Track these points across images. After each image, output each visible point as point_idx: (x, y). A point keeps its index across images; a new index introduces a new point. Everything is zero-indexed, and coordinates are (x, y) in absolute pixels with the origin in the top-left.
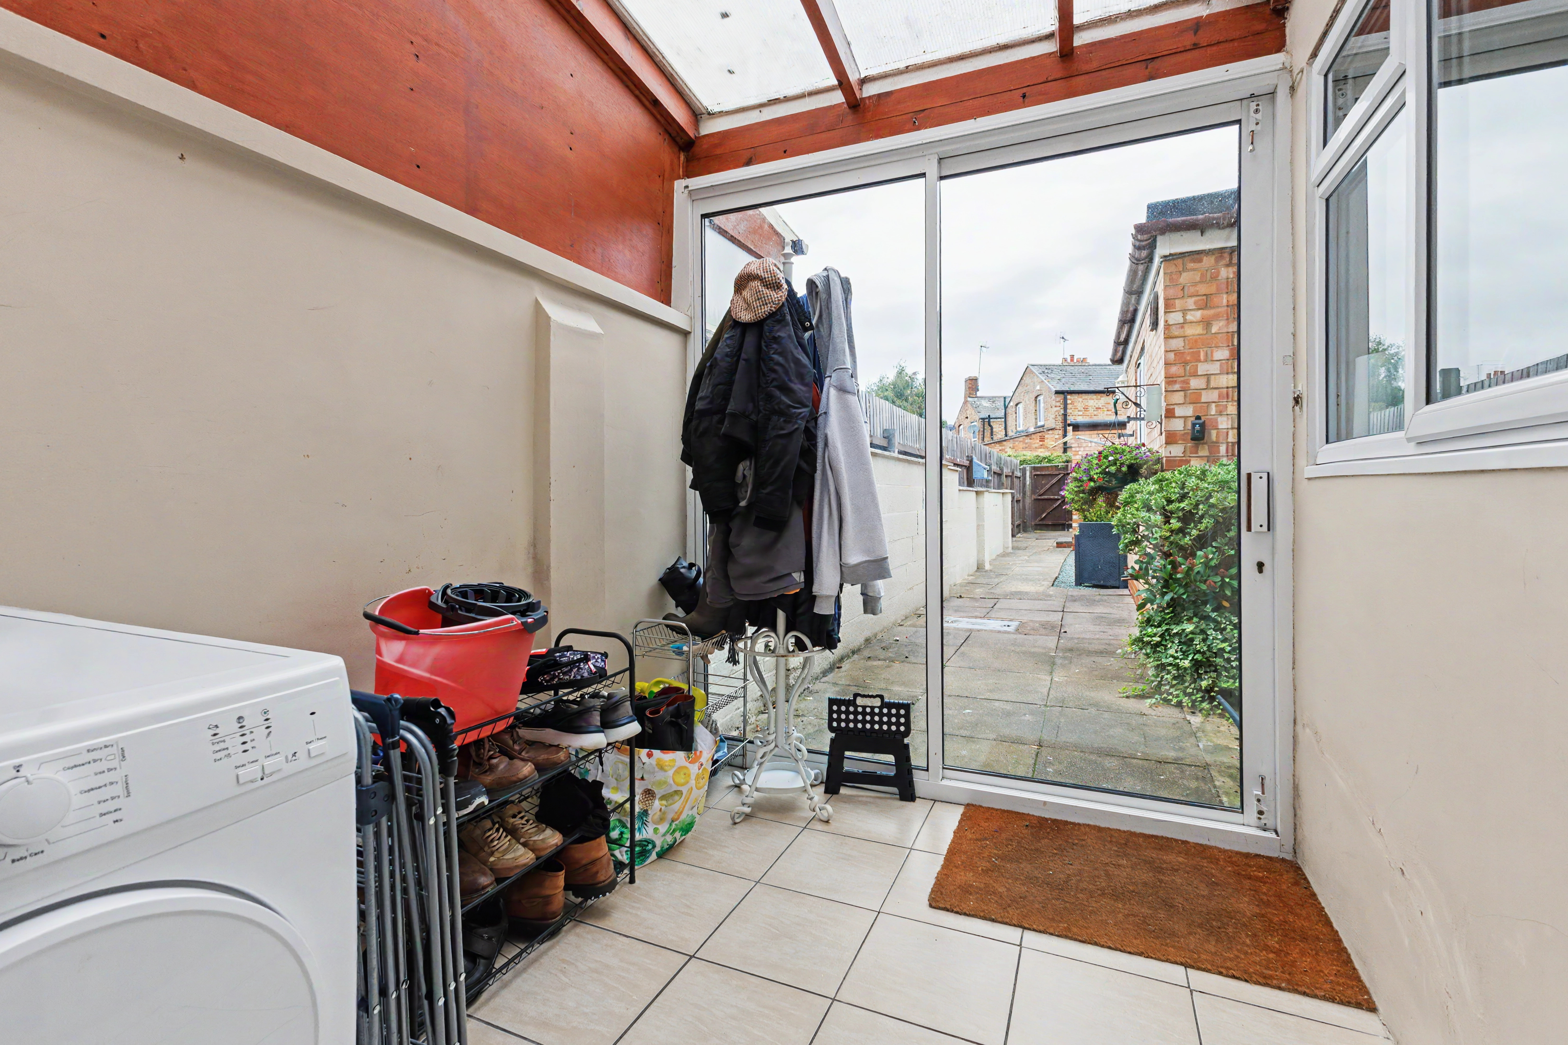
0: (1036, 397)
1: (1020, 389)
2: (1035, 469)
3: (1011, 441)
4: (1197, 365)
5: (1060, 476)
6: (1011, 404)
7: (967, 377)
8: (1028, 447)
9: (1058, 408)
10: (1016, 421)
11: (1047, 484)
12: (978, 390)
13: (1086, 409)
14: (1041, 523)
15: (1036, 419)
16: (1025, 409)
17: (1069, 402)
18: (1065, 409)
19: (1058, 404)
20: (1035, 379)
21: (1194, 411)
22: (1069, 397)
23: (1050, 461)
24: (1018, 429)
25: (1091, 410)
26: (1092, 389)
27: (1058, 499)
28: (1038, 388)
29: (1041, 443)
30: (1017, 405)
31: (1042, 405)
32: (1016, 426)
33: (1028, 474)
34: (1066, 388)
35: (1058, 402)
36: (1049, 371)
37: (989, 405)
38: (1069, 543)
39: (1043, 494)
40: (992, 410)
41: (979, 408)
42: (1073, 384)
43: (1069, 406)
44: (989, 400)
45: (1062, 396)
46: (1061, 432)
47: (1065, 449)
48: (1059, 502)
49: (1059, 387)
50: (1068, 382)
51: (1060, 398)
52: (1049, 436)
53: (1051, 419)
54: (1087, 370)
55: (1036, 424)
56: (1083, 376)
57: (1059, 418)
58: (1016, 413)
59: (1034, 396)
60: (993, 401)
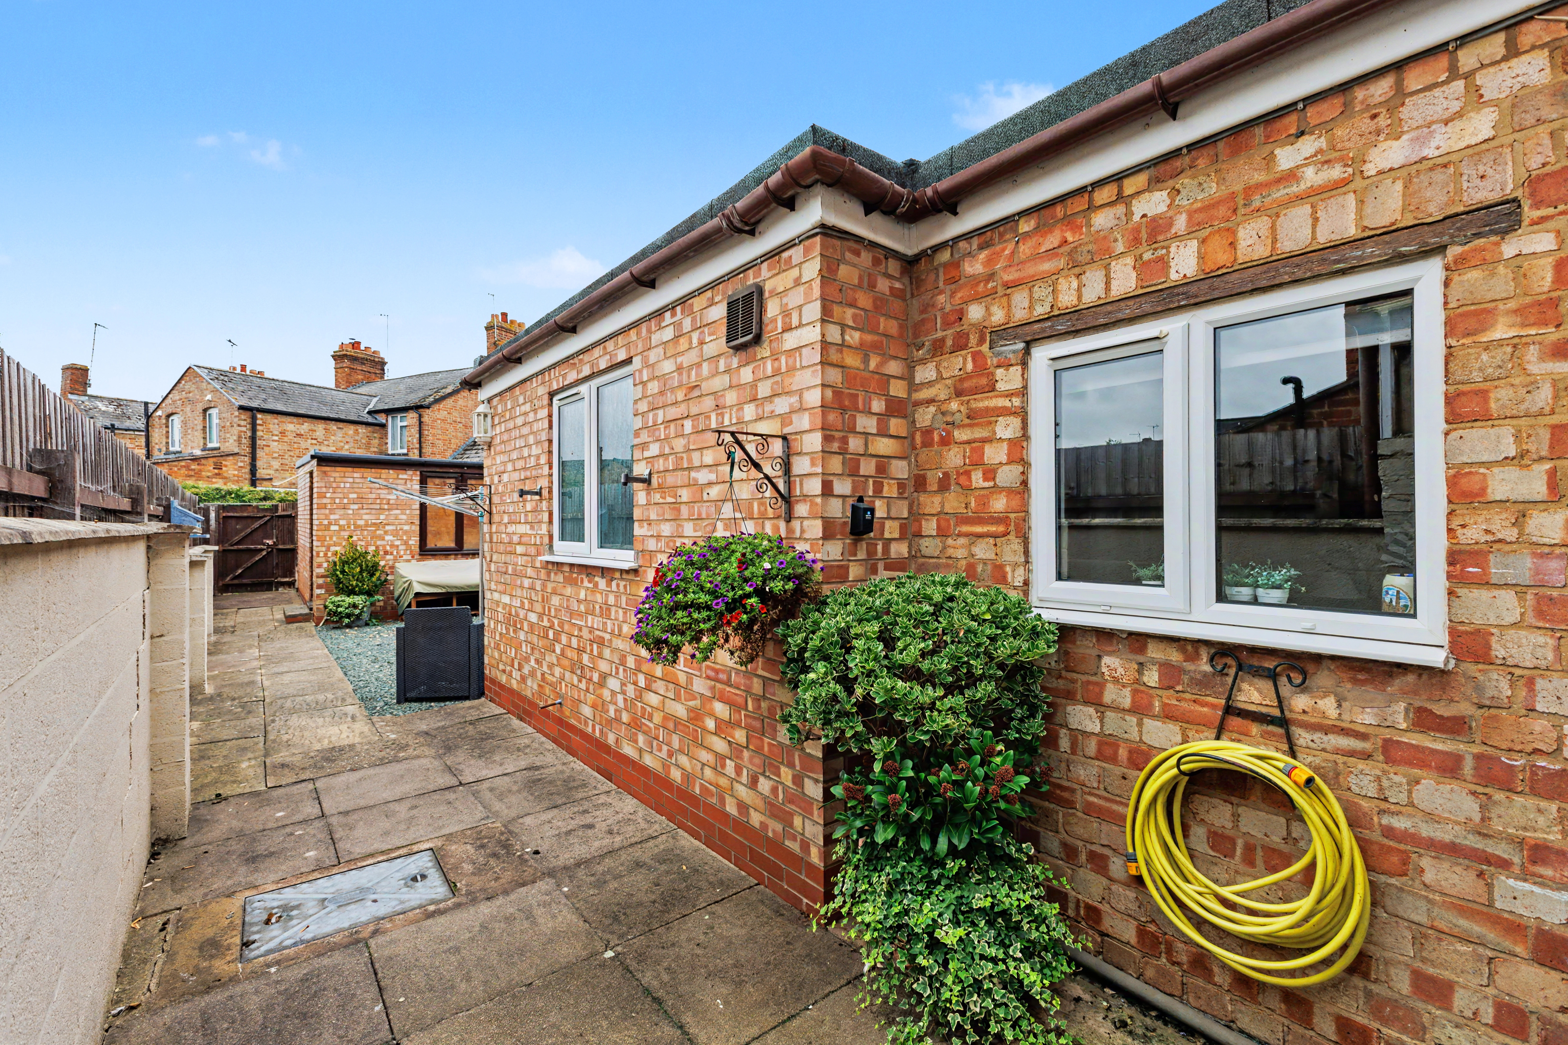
0: (205, 410)
1: (175, 396)
2: (224, 507)
4: (855, 416)
5: (263, 520)
6: (159, 413)
7: (66, 363)
8: (198, 475)
9: (244, 429)
10: (167, 437)
11: (241, 531)
12: (89, 385)
13: (283, 433)
14: (236, 582)
15: (205, 438)
16: (184, 423)
17: (259, 422)
18: (254, 430)
19: (243, 423)
20: (203, 386)
21: (854, 489)
22: (259, 416)
23: (238, 497)
24: (171, 449)
25: (290, 436)
26: (290, 410)
27: (262, 550)
28: (209, 397)
29: (217, 472)
30: (169, 416)
31: (215, 421)
32: (167, 443)
33: (213, 515)
34: (254, 404)
35: (243, 422)
36: (226, 379)
37: (111, 409)
38: (306, 614)
39: (238, 543)
40: (117, 417)
41: (91, 413)
42: (265, 400)
43: (259, 427)
44: (111, 401)
45: (249, 414)
46: (247, 460)
47: (253, 483)
48: (264, 553)
49: (244, 402)
50: (256, 397)
51: (245, 416)
52: (228, 462)
53: (231, 441)
54: (282, 388)
55: (205, 444)
56: (277, 392)
57: (244, 441)
58: (167, 427)
59: (200, 407)
60: (118, 403)
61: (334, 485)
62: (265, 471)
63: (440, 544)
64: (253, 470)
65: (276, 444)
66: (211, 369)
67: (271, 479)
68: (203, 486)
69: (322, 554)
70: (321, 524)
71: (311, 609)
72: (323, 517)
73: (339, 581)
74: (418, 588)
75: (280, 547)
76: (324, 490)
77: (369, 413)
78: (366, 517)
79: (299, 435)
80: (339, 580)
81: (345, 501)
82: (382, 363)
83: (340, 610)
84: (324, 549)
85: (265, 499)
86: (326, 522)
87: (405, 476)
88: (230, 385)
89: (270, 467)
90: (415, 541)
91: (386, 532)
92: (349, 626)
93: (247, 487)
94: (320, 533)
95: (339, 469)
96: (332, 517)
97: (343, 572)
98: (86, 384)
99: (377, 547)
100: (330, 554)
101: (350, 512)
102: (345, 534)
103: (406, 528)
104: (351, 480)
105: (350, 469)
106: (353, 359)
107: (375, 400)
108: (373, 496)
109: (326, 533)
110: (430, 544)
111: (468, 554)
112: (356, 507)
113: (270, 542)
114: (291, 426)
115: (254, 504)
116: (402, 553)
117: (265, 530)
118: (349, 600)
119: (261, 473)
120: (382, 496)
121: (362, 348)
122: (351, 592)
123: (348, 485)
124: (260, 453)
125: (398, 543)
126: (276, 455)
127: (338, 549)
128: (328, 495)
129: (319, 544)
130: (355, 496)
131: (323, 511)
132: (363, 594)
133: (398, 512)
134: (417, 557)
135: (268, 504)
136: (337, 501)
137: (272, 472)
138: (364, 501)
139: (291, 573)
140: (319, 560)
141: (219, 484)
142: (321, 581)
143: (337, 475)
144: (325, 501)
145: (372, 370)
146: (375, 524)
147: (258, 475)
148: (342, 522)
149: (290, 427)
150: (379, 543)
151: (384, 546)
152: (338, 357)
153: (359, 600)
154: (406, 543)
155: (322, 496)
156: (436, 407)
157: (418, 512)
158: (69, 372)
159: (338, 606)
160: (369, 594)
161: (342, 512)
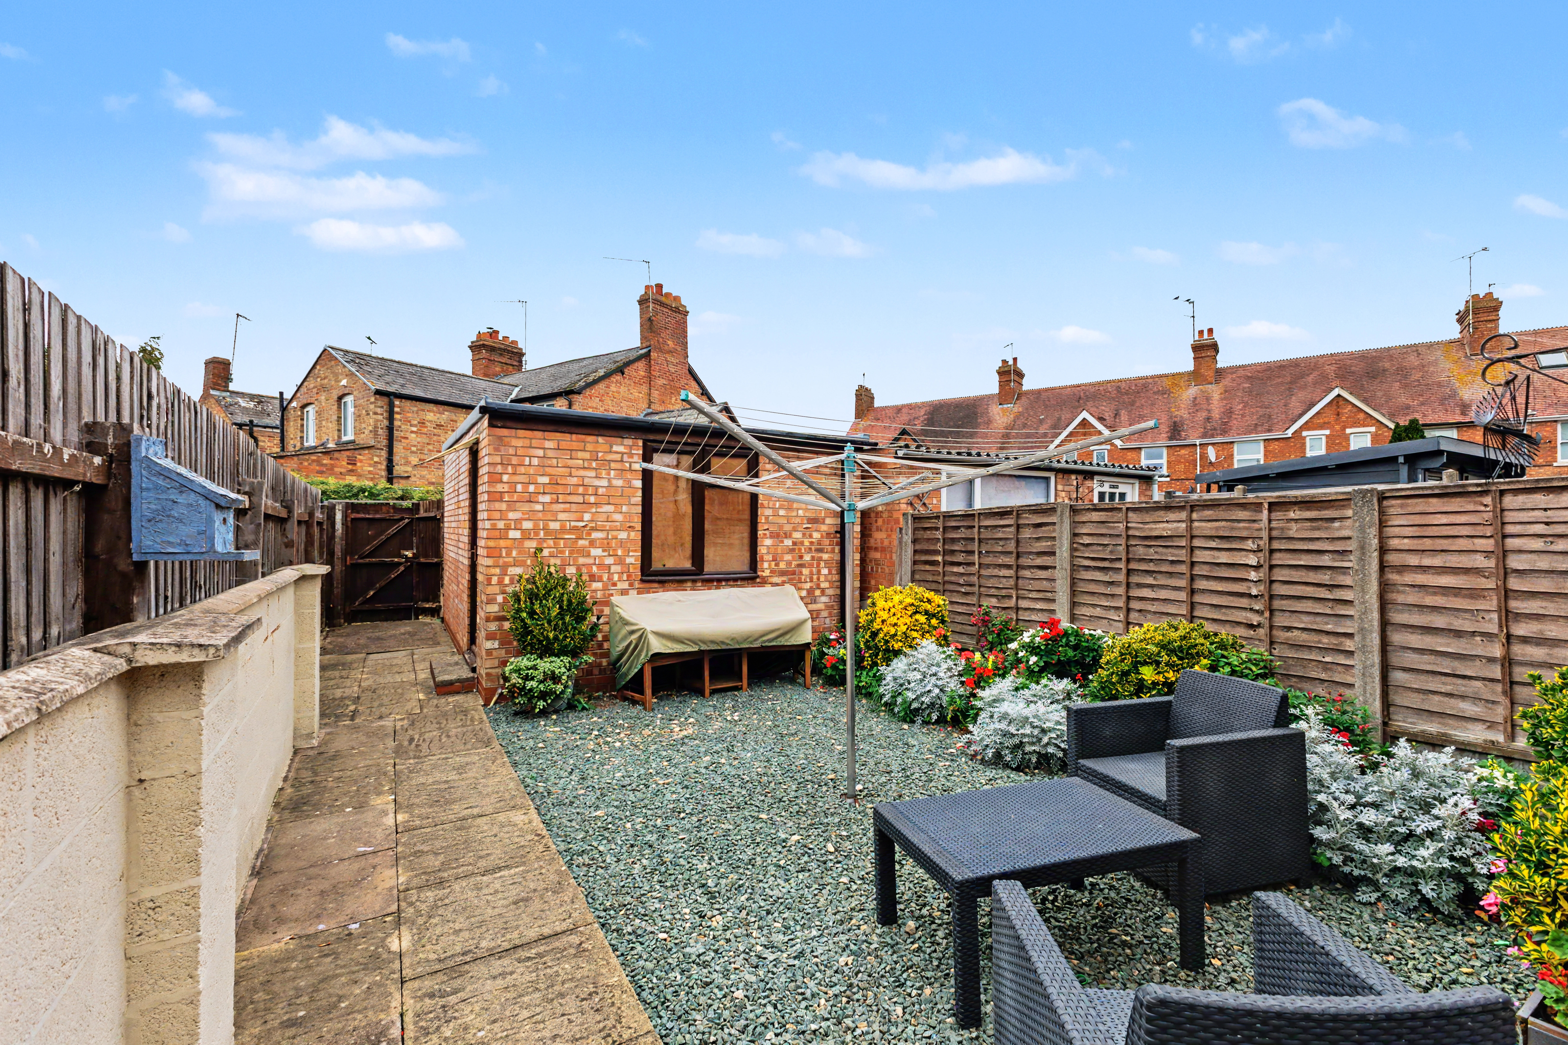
0: (340, 398)
1: (311, 383)
2: (354, 507)
3: (295, 458)
5: (402, 524)
6: (294, 404)
7: (210, 356)
8: (329, 471)
9: (380, 417)
10: (302, 431)
11: (375, 537)
12: (231, 380)
13: (422, 423)
14: (367, 607)
15: (339, 430)
16: (319, 413)
17: (396, 409)
18: (391, 419)
19: (379, 410)
20: (339, 369)
22: (397, 403)
23: (372, 495)
24: (306, 444)
25: (430, 427)
26: (430, 397)
27: (399, 564)
28: (344, 382)
29: (350, 467)
30: (303, 407)
31: (351, 410)
32: (302, 437)
33: (339, 516)
34: (390, 389)
35: (379, 408)
36: (362, 362)
37: (252, 405)
38: (467, 679)
39: (371, 555)
40: (256, 413)
41: (232, 409)
42: (403, 386)
43: (397, 416)
44: (252, 397)
45: (386, 399)
46: (384, 453)
47: (390, 480)
48: (402, 568)
49: (381, 386)
50: (394, 382)
51: (383, 401)
52: (363, 457)
53: (367, 432)
54: (420, 373)
55: (340, 437)
56: (415, 379)
57: (380, 432)
58: (302, 419)
59: (335, 394)
60: (259, 399)
61: (515, 460)
62: (403, 468)
63: (671, 564)
64: (390, 468)
65: (413, 435)
66: (346, 352)
67: (408, 477)
68: (332, 482)
69: (495, 580)
70: (494, 528)
71: (474, 670)
72: (497, 515)
73: (526, 631)
74: (657, 646)
75: (422, 560)
76: (499, 469)
77: (512, 401)
78: (562, 516)
79: (439, 426)
80: (525, 626)
81: (532, 488)
82: (522, 355)
83: (530, 684)
84: (497, 571)
85: (402, 498)
86: (501, 525)
87: (621, 449)
88: (366, 368)
89: (407, 463)
90: (634, 559)
91: (592, 543)
92: (544, 713)
93: (383, 484)
94: (491, 544)
95: (521, 433)
96: (511, 515)
97: (532, 614)
98: (227, 378)
99: (579, 569)
100: (507, 580)
101: (539, 507)
102: (532, 545)
103: (623, 535)
104: (540, 453)
105: (539, 434)
106: (492, 349)
107: (517, 390)
108: (574, 481)
109: (502, 543)
110: (656, 565)
111: (711, 581)
112: (547, 499)
113: (409, 554)
114: (432, 415)
115: (391, 502)
116: (616, 577)
117: (403, 538)
118: (546, 665)
119: (398, 470)
120: (586, 481)
121: (500, 338)
122: (546, 650)
123: (535, 461)
124: (398, 448)
125: (609, 561)
126: (414, 449)
127: (518, 570)
128: (505, 478)
129: (489, 562)
130: (546, 480)
131: (497, 505)
132: (565, 654)
133: (610, 508)
134: (637, 585)
135: (406, 504)
136: (519, 488)
137: (409, 469)
138: (560, 489)
139: (436, 599)
140: (490, 590)
141: (351, 480)
142: (493, 626)
143: (519, 443)
144: (499, 487)
145: (509, 362)
146: (576, 528)
147: (395, 473)
148: (527, 525)
149: (430, 416)
150: (582, 560)
151: (589, 566)
152: (475, 347)
153: (557, 664)
154: (620, 561)
155: (495, 478)
156: (588, 392)
157: (639, 509)
158: (211, 365)
159: (527, 678)
160: (574, 653)
161: (526, 507)
